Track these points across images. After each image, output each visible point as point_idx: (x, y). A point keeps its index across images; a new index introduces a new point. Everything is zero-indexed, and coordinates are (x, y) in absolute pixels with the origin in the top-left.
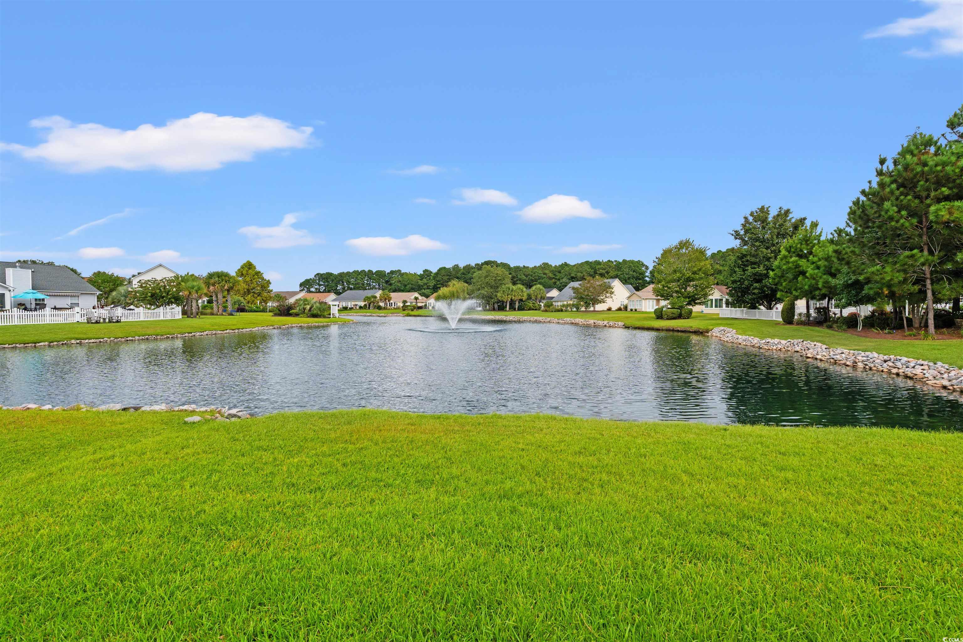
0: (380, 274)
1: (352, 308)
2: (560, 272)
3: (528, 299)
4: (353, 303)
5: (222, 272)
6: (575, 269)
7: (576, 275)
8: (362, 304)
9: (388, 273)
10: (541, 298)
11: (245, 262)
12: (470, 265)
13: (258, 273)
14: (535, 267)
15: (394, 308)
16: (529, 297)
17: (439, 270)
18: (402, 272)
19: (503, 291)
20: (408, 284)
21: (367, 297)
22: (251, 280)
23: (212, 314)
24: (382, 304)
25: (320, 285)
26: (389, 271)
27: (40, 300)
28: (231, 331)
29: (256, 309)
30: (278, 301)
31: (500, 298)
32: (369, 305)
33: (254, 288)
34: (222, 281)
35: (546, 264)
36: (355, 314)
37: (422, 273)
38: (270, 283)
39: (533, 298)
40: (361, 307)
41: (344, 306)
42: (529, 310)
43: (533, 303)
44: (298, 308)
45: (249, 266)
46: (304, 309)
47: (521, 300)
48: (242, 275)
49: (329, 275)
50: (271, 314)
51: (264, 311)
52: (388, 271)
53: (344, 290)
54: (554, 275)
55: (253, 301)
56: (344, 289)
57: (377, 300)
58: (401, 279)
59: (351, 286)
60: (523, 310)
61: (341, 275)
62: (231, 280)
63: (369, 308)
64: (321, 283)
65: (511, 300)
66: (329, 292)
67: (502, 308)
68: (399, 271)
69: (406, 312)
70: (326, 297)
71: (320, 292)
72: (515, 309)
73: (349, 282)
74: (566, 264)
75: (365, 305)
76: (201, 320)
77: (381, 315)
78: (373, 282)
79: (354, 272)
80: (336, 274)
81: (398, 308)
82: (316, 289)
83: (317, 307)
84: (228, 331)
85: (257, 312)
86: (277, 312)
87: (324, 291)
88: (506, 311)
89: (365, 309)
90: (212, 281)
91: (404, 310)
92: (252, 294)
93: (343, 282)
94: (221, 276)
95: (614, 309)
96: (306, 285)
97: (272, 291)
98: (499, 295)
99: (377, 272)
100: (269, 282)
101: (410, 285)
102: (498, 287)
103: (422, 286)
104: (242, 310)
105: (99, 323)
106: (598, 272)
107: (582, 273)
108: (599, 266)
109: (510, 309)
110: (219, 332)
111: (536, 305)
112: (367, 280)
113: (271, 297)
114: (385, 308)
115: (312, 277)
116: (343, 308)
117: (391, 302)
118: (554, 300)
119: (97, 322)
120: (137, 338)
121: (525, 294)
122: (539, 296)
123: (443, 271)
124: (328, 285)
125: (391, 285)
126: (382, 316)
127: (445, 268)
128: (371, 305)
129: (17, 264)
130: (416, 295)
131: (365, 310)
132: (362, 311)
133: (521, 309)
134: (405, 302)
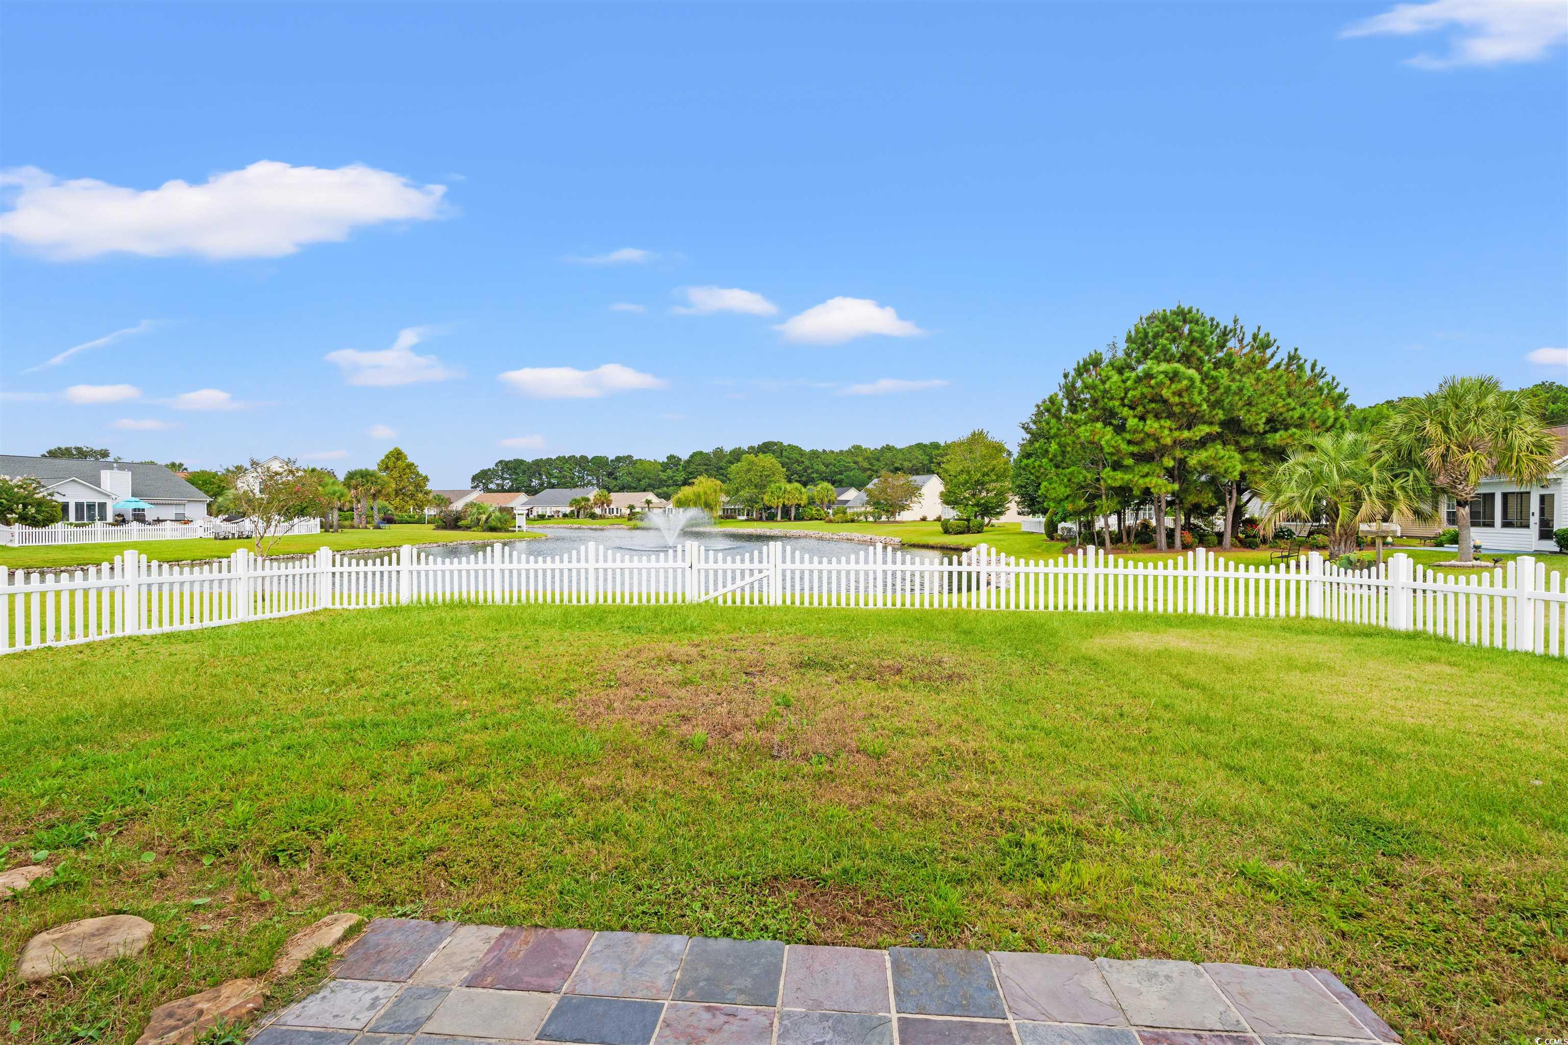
0: (599, 462)
1: (553, 516)
2: (878, 460)
3: (809, 504)
4: (554, 509)
5: (367, 470)
6: (900, 456)
7: (902, 464)
8: (568, 510)
9: (612, 461)
10: (829, 501)
11: (391, 449)
12: (740, 448)
13: (410, 466)
14: (841, 451)
15: (616, 517)
16: (811, 502)
17: (692, 457)
18: (634, 459)
19: (772, 492)
20: (644, 478)
21: (575, 500)
22: (400, 477)
23: (352, 527)
24: (598, 511)
25: (504, 479)
26: (614, 458)
27: (139, 510)
28: (386, 550)
29: (408, 519)
30: (438, 505)
31: (767, 503)
32: (578, 512)
33: (404, 488)
34: (367, 481)
35: (858, 448)
36: (556, 526)
37: (666, 460)
38: (428, 480)
39: (818, 502)
40: (565, 516)
41: (540, 513)
42: (811, 519)
43: (818, 510)
44: (469, 519)
45: (398, 455)
46: (479, 520)
47: (799, 506)
48: (387, 468)
49: (519, 463)
50: (432, 526)
51: (421, 521)
52: (612, 457)
53: (542, 487)
54: (871, 464)
55: (403, 507)
56: (542, 484)
57: (589, 504)
58: (632, 470)
59: (554, 481)
60: (802, 519)
61: (537, 463)
62: (379, 481)
63: (578, 516)
64: (506, 476)
65: (784, 505)
66: (518, 490)
67: (771, 518)
68: (630, 457)
69: (632, 523)
70: (512, 500)
71: (504, 491)
72: (790, 519)
73: (550, 475)
74: (889, 448)
75: (572, 512)
76: (345, 535)
77: (594, 527)
78: (588, 475)
79: (559, 458)
80: (530, 461)
81: (622, 516)
82: (498, 485)
83: (496, 517)
84: (382, 549)
85: (409, 523)
86: (440, 523)
87: (510, 490)
88: (777, 521)
89: (572, 517)
90: (353, 482)
91: (630, 519)
92: (401, 497)
93: (540, 474)
94: (366, 476)
95: (930, 518)
96: (482, 479)
97: (430, 492)
98: (766, 498)
99: (593, 458)
100: (426, 479)
101: (647, 480)
102: (765, 486)
103: (665, 481)
104: (389, 520)
105: (228, 539)
106: (935, 460)
107: (910, 461)
108: (937, 452)
109: (782, 518)
110: (373, 550)
111: (822, 512)
112: (579, 472)
113: (428, 501)
114: (602, 517)
115: (492, 466)
116: (538, 516)
117: (611, 507)
118: (848, 505)
119: (225, 538)
120: (281, 556)
121: (805, 497)
122: (826, 500)
123: (698, 458)
124: (516, 479)
125: (616, 479)
126: (595, 529)
127: (701, 453)
128: (582, 512)
129: (115, 465)
130: (651, 496)
131: (572, 520)
132: (567, 520)
133: (799, 518)
134: (631, 507)
